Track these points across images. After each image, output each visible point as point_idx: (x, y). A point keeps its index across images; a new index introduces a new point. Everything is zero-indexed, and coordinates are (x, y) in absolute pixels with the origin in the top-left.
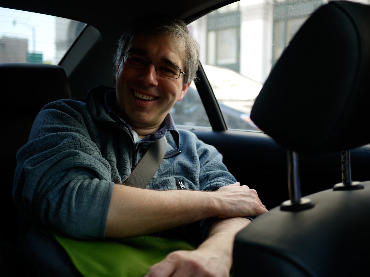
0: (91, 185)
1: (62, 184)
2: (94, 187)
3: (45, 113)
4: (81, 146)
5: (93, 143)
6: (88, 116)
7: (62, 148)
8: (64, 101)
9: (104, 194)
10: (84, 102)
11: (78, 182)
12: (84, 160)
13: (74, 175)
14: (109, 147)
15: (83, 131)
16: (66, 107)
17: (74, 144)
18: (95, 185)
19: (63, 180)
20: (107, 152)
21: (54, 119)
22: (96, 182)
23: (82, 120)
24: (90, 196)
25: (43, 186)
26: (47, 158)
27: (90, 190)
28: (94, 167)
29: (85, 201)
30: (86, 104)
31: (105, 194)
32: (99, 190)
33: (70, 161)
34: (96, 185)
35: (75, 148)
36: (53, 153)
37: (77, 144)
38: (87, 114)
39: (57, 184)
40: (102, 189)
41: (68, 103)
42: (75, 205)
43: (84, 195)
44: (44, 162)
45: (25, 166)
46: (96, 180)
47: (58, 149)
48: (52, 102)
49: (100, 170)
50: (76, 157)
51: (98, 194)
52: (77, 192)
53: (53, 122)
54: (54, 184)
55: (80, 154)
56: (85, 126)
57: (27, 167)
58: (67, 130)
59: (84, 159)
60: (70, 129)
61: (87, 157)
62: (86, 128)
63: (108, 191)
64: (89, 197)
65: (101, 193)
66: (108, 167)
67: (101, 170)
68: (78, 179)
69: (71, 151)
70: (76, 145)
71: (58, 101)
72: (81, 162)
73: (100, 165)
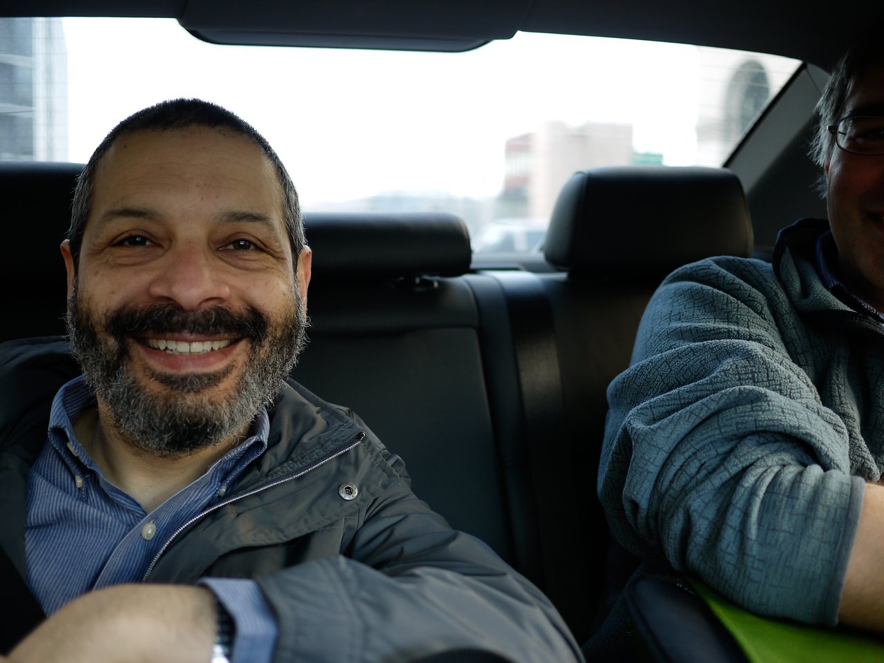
0: (802, 485)
1: (723, 476)
2: (809, 490)
3: (673, 292)
4: (768, 376)
5: (799, 369)
6: (779, 298)
7: (721, 382)
8: (718, 263)
9: (836, 512)
10: (768, 261)
11: (765, 474)
12: (782, 414)
13: (755, 453)
14: (837, 379)
15: (771, 338)
16: (724, 277)
17: (752, 370)
18: (813, 485)
19: (726, 464)
20: (831, 391)
21: (694, 307)
22: (814, 478)
23: (766, 310)
24: (797, 515)
25: (675, 475)
26: (683, 406)
27: (797, 499)
28: (807, 434)
29: (785, 527)
30: (773, 265)
31: (838, 512)
32: (822, 501)
33: (744, 416)
34: (815, 485)
35: (754, 382)
36: (699, 394)
37: (760, 372)
38: (776, 294)
39: (710, 473)
40: (832, 497)
41: (729, 266)
42: (758, 536)
43: (782, 511)
44: (676, 414)
45: (629, 422)
46: (815, 471)
47: (711, 383)
48: (688, 266)
49: (825, 442)
50: (760, 406)
51: (821, 512)
52: (763, 502)
53: (693, 315)
54: (704, 472)
55: (769, 399)
56: (774, 325)
57: (634, 426)
58: (729, 334)
59: (780, 410)
60: (735, 333)
61: (789, 407)
62: (776, 328)
63: (847, 506)
64: (795, 517)
65: (828, 512)
66: (842, 433)
67: (827, 442)
68: (767, 466)
69: (745, 389)
70: (756, 375)
71: (702, 261)
72: (772, 420)
73: (823, 429)
